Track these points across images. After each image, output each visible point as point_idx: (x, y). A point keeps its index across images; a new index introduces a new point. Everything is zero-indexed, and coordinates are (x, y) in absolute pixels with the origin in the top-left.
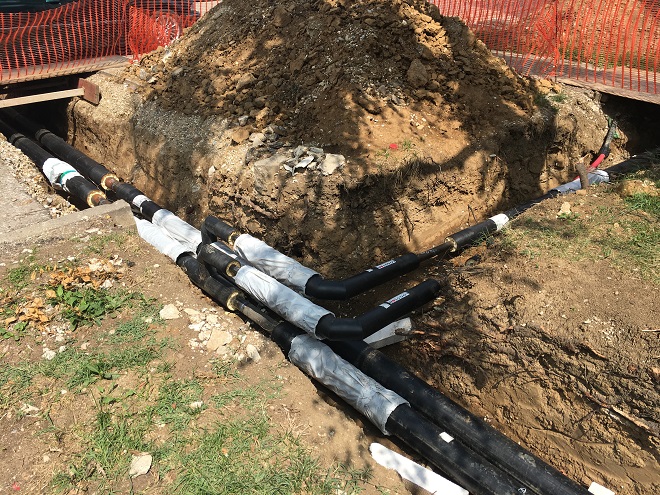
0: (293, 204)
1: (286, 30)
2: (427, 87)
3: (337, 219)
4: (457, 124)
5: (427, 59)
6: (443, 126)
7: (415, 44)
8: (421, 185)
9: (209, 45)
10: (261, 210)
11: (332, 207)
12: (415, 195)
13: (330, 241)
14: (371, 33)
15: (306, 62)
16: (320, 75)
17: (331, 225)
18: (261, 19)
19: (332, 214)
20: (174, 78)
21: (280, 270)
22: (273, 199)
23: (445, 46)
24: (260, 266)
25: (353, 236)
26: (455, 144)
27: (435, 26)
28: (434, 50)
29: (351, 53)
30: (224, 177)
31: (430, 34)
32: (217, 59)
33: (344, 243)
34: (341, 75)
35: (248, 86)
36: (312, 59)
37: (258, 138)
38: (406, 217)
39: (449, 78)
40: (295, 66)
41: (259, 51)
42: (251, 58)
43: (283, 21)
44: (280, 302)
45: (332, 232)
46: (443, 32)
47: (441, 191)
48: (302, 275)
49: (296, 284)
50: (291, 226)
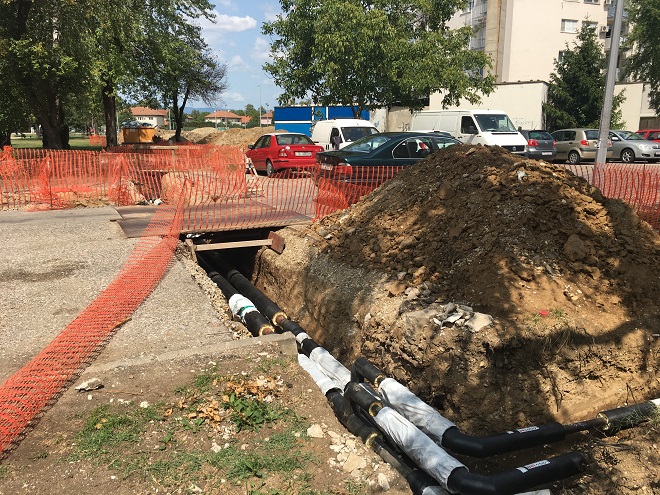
0: (439, 356)
1: (449, 202)
2: (584, 261)
3: (481, 376)
4: (615, 299)
5: (585, 235)
6: (600, 299)
7: (574, 221)
8: (573, 354)
9: (380, 211)
10: (408, 358)
11: (478, 364)
12: (565, 364)
13: (472, 397)
14: (530, 209)
15: (464, 230)
16: (476, 242)
17: (475, 381)
18: (428, 192)
19: (475, 370)
20: (347, 236)
21: (419, 416)
22: (420, 349)
23: (607, 225)
24: (401, 410)
25: (496, 396)
26: (611, 320)
27: (596, 206)
28: (594, 228)
29: (508, 225)
30: (378, 324)
31: (590, 213)
32: (385, 223)
33: (486, 402)
34: (496, 244)
35: (409, 247)
36: (470, 228)
37: (412, 293)
38: (554, 385)
39: (610, 254)
40: (454, 232)
41: (423, 217)
42: (415, 224)
43: (447, 195)
44: (416, 446)
45: (474, 389)
46: (604, 212)
47: (594, 364)
48: (440, 425)
49: (433, 432)
50: (435, 377)
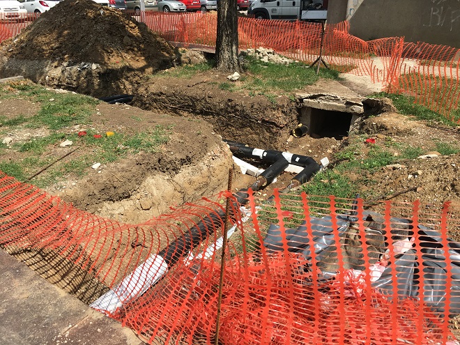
0: (82, 81)
1: (72, 26)
2: (131, 45)
3: (99, 85)
4: (143, 58)
5: (131, 36)
6: (137, 58)
7: (126, 31)
8: (129, 75)
10: (70, 85)
11: (96, 81)
12: (127, 78)
14: (108, 26)
16: (88, 41)
17: (97, 87)
19: (97, 83)
20: (22, 48)
22: (74, 80)
23: (138, 32)
26: (142, 64)
27: (134, 25)
28: (134, 34)
29: (100, 33)
31: (132, 28)
34: (96, 40)
35: (57, 48)
36: (84, 36)
38: (125, 86)
39: (140, 43)
41: (60, 35)
43: (71, 23)
46: (137, 27)
47: (137, 78)
